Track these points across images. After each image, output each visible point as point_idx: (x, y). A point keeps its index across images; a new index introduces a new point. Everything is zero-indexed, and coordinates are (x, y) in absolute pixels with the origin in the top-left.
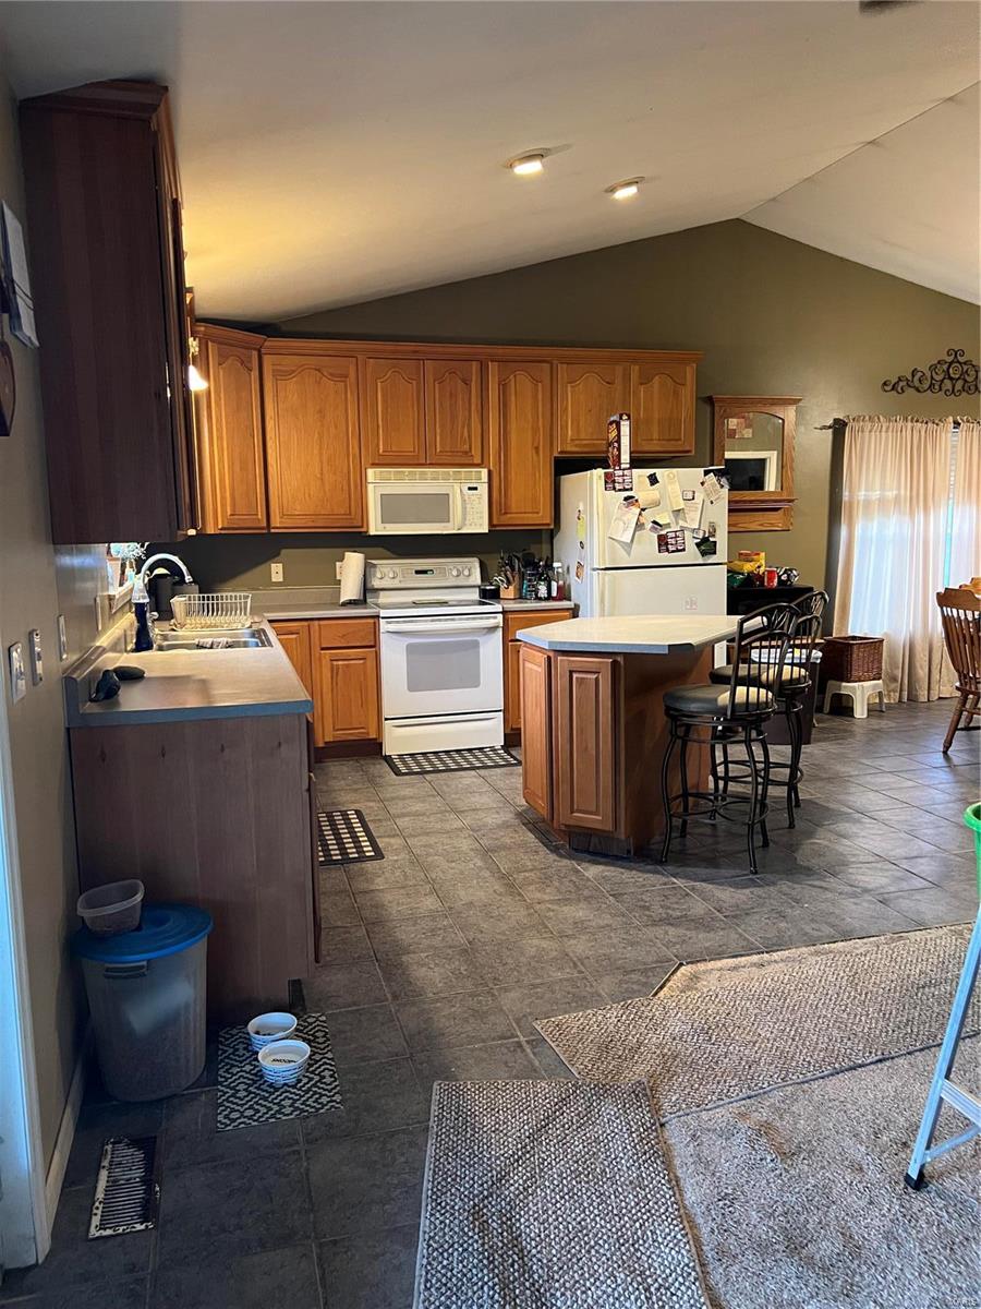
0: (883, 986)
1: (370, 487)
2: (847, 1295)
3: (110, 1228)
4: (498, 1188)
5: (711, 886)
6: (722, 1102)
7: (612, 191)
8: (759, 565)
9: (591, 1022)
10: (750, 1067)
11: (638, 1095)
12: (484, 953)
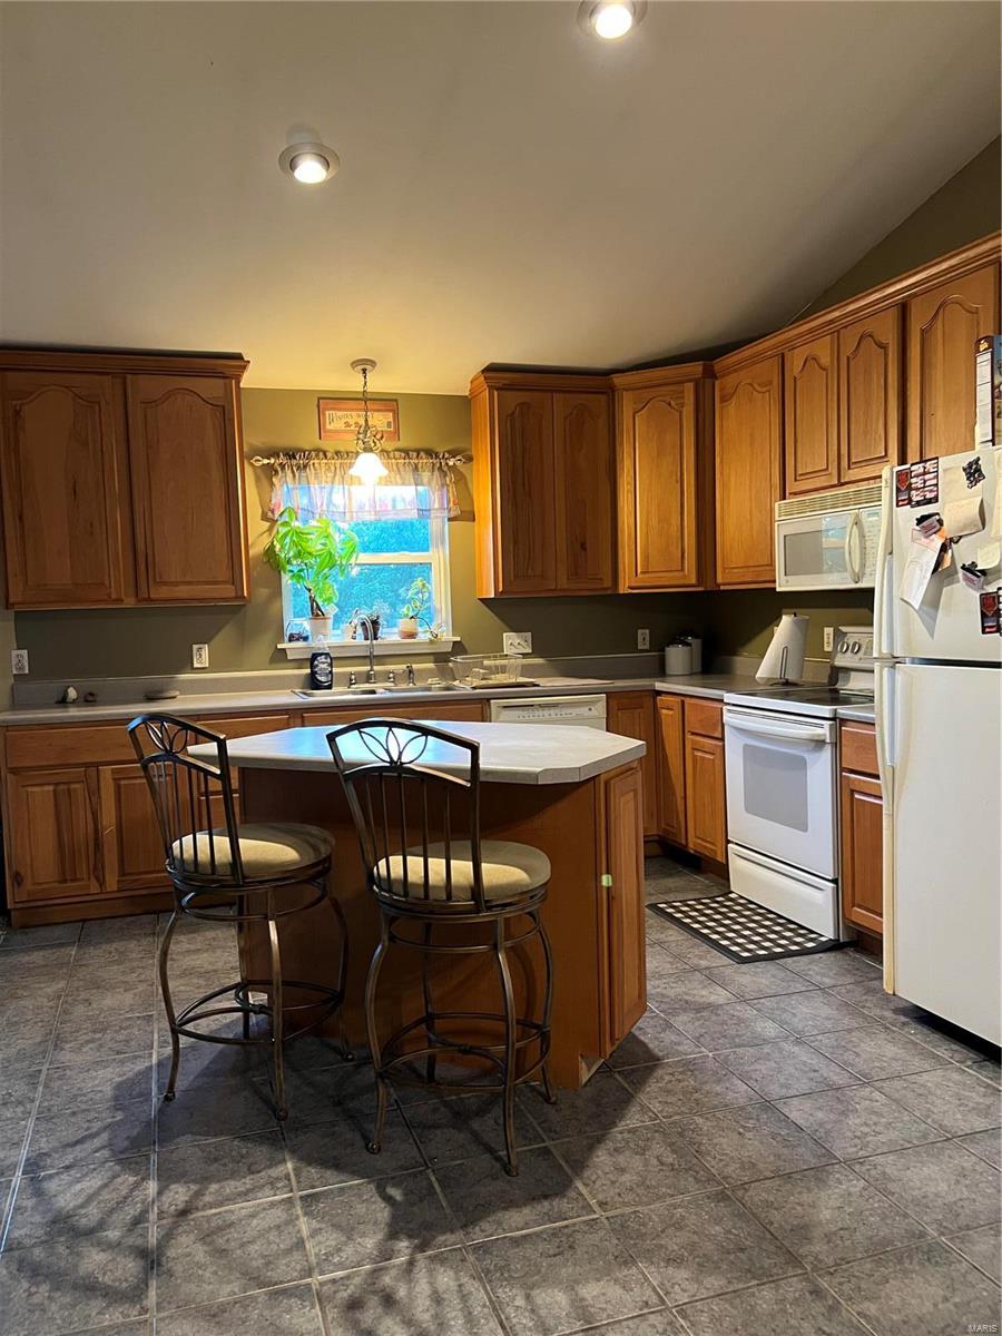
1: (776, 526)
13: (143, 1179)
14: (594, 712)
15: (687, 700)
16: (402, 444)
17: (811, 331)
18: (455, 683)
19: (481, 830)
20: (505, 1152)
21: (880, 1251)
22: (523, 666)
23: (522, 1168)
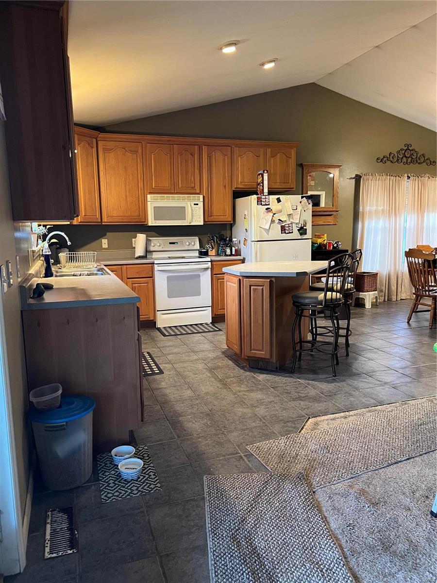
0: (402, 425)
1: (149, 203)
2: (415, 569)
3: (55, 553)
4: (242, 525)
5: (316, 382)
6: (340, 481)
7: (263, 65)
8: (324, 240)
9: (273, 445)
10: (350, 464)
11: (300, 479)
12: (217, 415)
15: (126, 266)
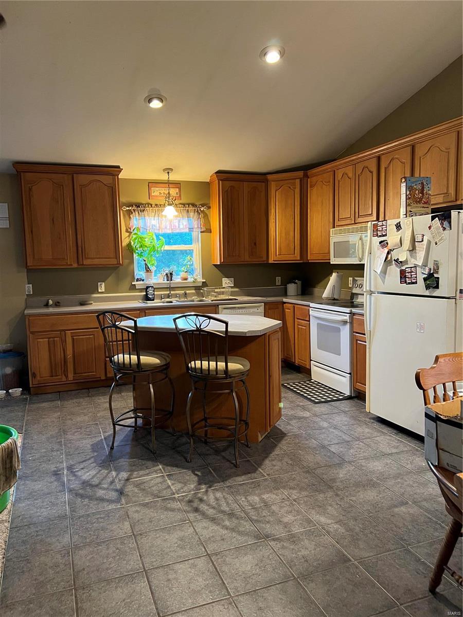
1: (331, 239)
13: (110, 471)
14: (259, 311)
15: (296, 306)
16: (181, 202)
17: (346, 163)
18: (204, 298)
19: (229, 351)
20: (235, 461)
21: (358, 485)
22: (232, 291)
23: (240, 466)
